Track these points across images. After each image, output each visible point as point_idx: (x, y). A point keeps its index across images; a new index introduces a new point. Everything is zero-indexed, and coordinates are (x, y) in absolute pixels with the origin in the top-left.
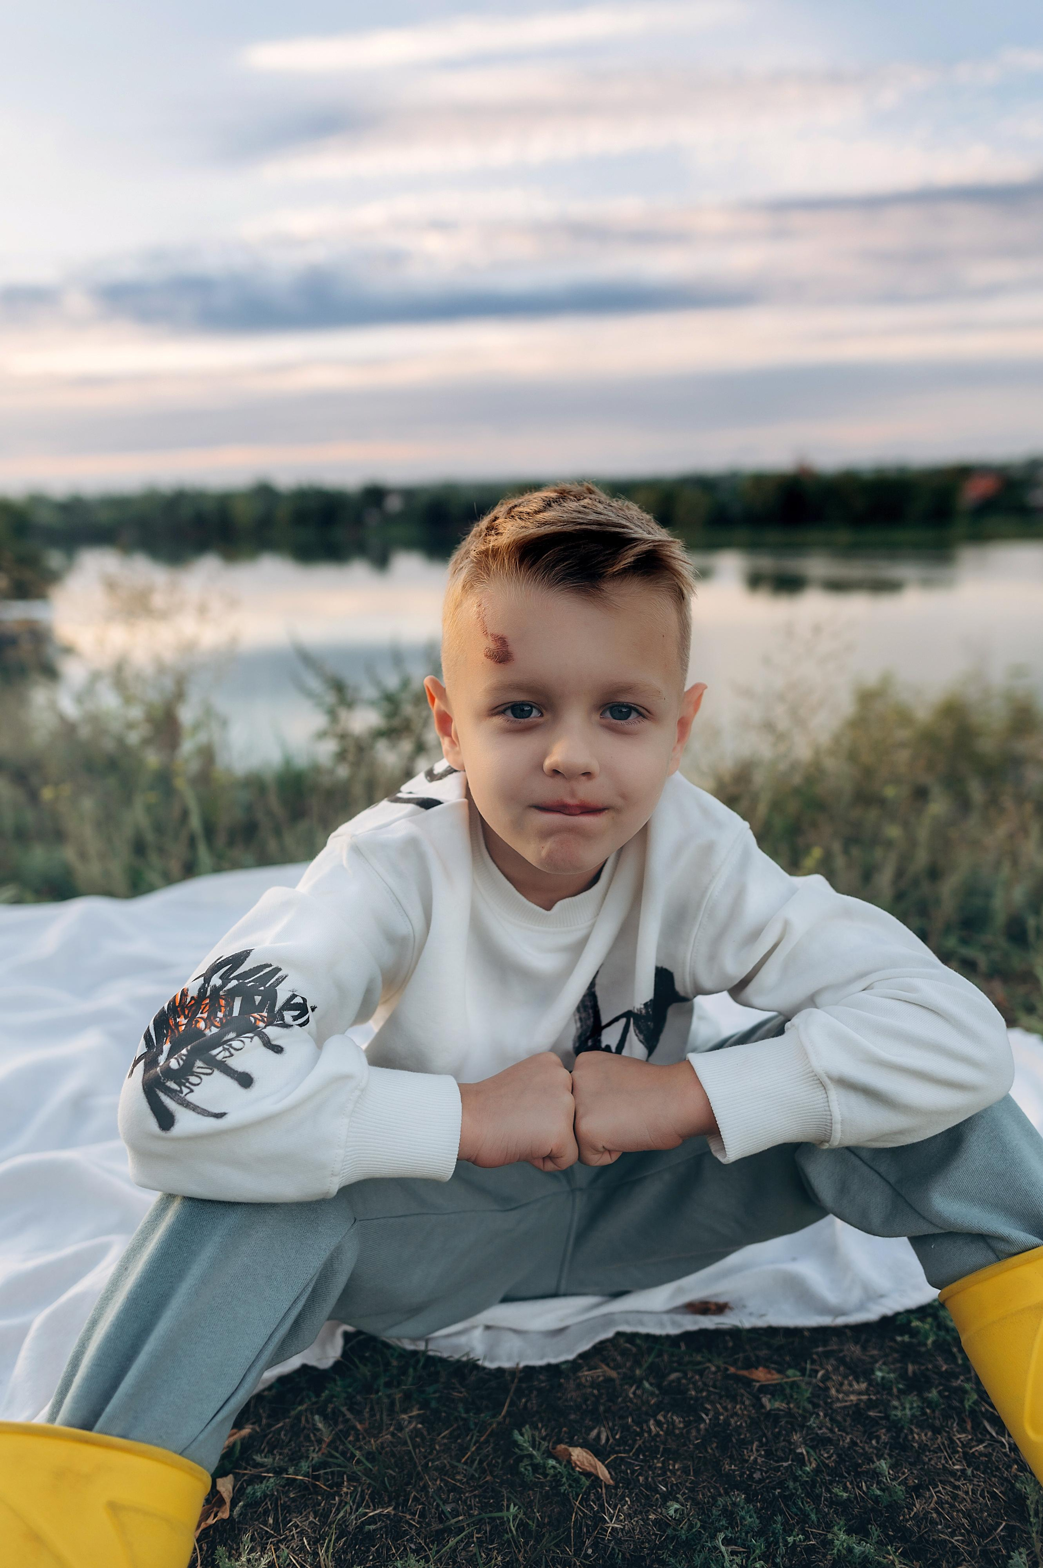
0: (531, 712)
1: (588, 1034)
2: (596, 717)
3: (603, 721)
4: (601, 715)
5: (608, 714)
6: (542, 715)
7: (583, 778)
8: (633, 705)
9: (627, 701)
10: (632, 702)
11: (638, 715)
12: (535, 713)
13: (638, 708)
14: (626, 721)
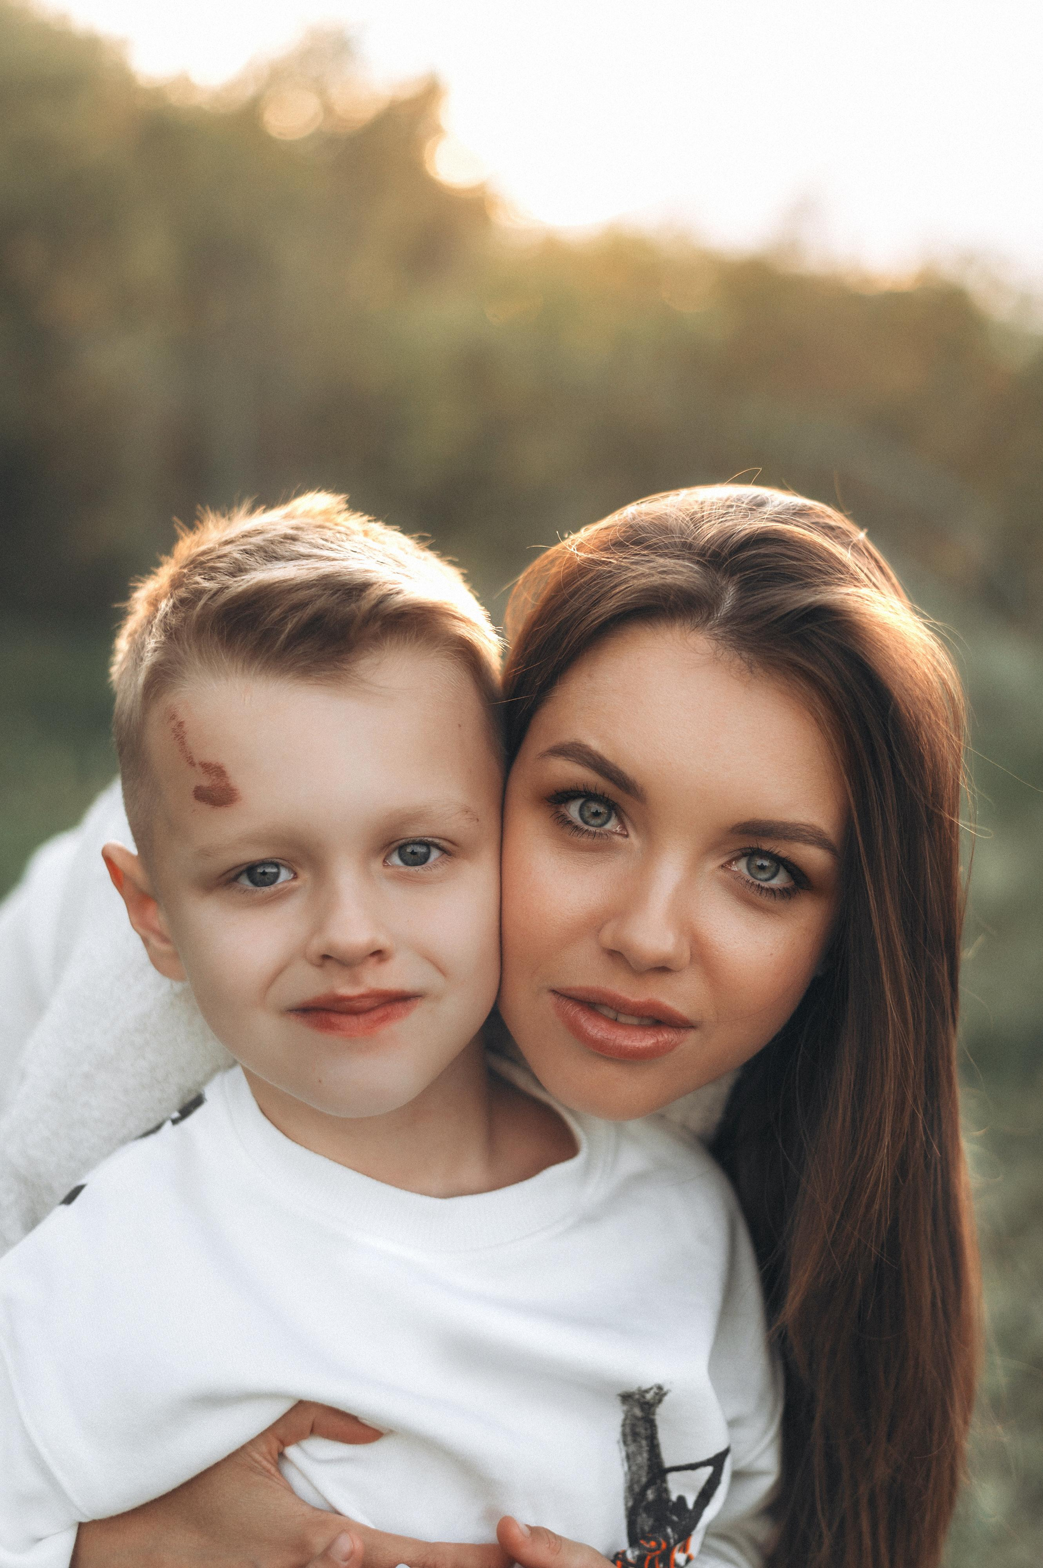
0: (277, 876)
1: (644, 1480)
2: (377, 865)
3: (389, 871)
4: (384, 861)
5: (396, 860)
6: (296, 877)
7: (373, 960)
8: (430, 839)
9: (418, 834)
10: (427, 834)
11: (441, 852)
12: (284, 875)
13: (437, 841)
14: (423, 866)
